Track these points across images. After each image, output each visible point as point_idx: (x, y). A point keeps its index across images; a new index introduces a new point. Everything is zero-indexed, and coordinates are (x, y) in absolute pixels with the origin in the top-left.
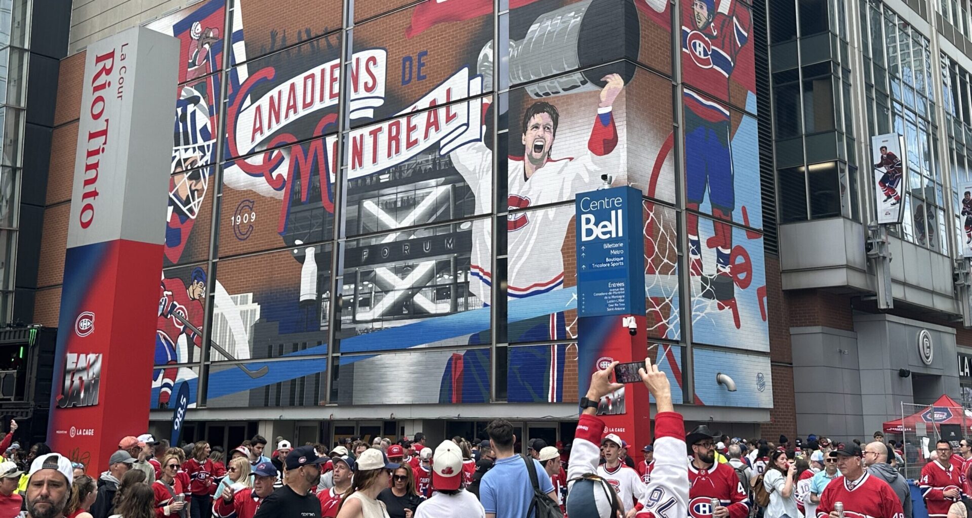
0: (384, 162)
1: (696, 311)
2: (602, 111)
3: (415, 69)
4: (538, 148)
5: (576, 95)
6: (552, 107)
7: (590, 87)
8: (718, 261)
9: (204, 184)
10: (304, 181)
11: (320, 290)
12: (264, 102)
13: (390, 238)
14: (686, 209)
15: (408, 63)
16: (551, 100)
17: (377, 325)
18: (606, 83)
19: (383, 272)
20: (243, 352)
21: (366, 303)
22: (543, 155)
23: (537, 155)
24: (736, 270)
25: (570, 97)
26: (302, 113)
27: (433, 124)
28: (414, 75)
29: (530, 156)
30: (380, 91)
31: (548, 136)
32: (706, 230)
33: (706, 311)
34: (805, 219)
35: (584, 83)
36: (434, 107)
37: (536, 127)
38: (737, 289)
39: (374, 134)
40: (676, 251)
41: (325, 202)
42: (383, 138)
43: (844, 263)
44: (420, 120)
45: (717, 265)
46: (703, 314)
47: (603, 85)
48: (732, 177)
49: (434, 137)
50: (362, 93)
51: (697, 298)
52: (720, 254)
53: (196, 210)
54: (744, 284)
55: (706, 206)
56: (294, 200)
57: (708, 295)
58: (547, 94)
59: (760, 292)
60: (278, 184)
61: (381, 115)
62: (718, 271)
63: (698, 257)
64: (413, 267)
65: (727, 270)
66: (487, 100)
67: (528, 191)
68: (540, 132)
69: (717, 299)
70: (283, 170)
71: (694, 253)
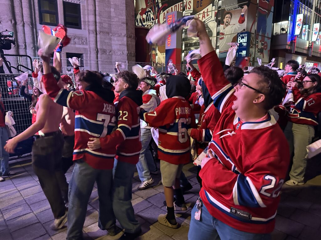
2: (242, 14)
3: (200, 4)
4: (227, 22)
5: (237, 10)
6: (231, 13)
7: (240, 8)
12: (165, 12)
13: (194, 42)
14: (257, 34)
15: (198, 3)
16: (231, 11)
18: (243, 7)
19: (192, 48)
22: (228, 24)
23: (227, 24)
25: (235, 10)
27: (204, 17)
28: (200, 6)
29: (225, 24)
31: (230, 20)
35: (238, 7)
36: (204, 13)
37: (227, 17)
38: (264, 50)
44: (201, 16)
45: (261, 46)
47: (243, 8)
48: (266, 27)
49: (204, 20)
50: (188, 9)
52: (262, 43)
54: (266, 49)
57: (259, 52)
58: (230, 10)
59: (268, 51)
61: (193, 14)
64: (198, 48)
65: (263, 47)
67: (224, 32)
68: (228, 18)
71: (257, 43)
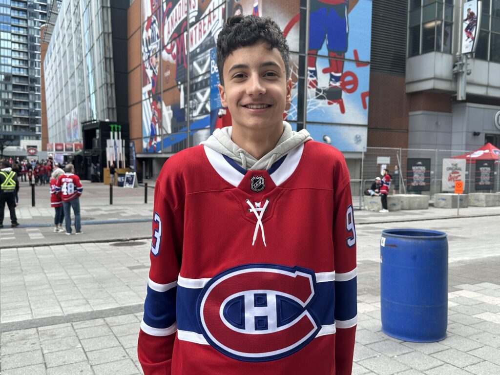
0: (199, 43)
1: (310, 106)
2: (255, 5)
8: (331, 80)
9: (158, 60)
10: (180, 55)
11: (185, 104)
12: (170, 19)
13: (200, 79)
14: (309, 54)
17: (198, 118)
19: (198, 94)
20: (170, 131)
21: (195, 109)
24: (344, 85)
26: (179, 22)
27: (210, 21)
30: (196, 8)
32: (321, 64)
33: (318, 106)
34: (418, 54)
36: (210, 13)
38: (344, 94)
39: (195, 29)
40: (297, 76)
41: (185, 64)
42: (198, 30)
43: (432, 76)
44: (206, 20)
45: (329, 82)
46: (316, 107)
48: (346, 35)
49: (210, 27)
50: (193, 10)
51: (311, 100)
52: (332, 76)
53: (157, 71)
54: (350, 91)
55: (324, 51)
56: (178, 65)
57: (321, 98)
59: (363, 95)
60: (174, 57)
61: (198, 19)
62: (330, 85)
63: (315, 78)
64: (205, 92)
66: (223, 6)
69: (328, 99)
70: (175, 51)
71: (311, 76)
